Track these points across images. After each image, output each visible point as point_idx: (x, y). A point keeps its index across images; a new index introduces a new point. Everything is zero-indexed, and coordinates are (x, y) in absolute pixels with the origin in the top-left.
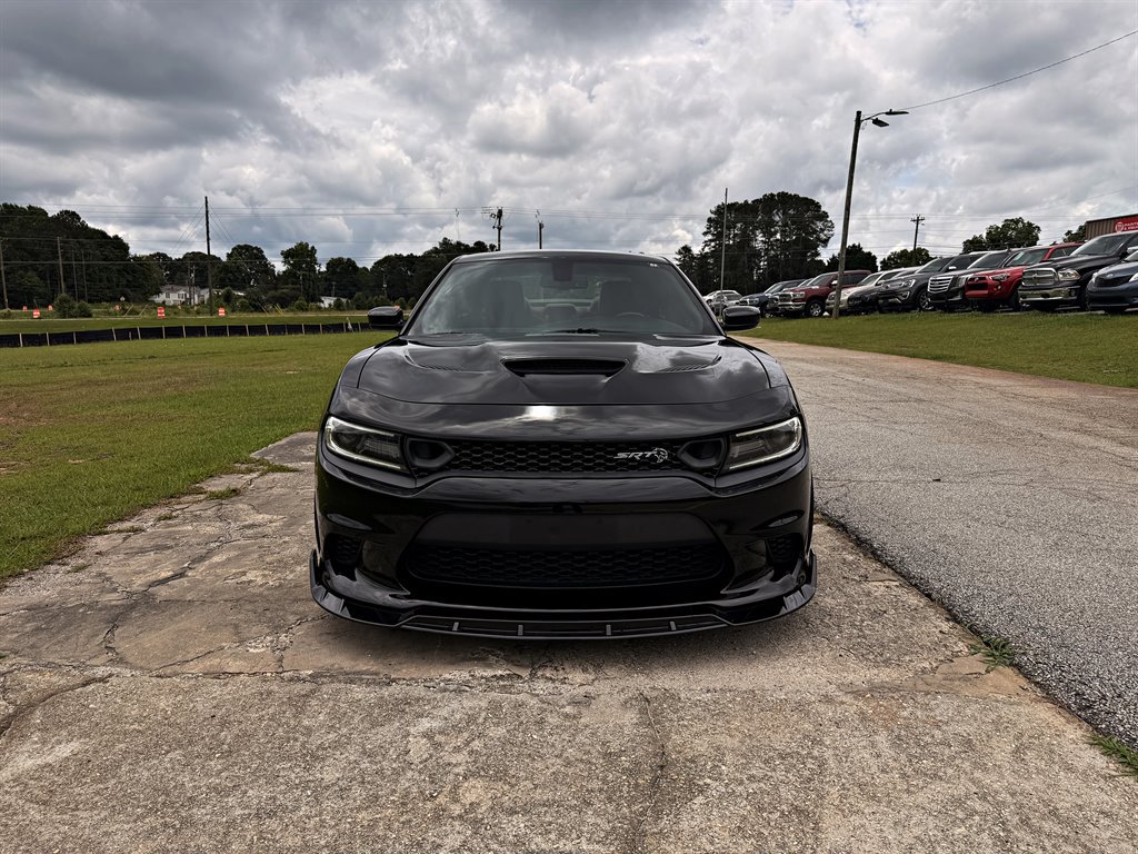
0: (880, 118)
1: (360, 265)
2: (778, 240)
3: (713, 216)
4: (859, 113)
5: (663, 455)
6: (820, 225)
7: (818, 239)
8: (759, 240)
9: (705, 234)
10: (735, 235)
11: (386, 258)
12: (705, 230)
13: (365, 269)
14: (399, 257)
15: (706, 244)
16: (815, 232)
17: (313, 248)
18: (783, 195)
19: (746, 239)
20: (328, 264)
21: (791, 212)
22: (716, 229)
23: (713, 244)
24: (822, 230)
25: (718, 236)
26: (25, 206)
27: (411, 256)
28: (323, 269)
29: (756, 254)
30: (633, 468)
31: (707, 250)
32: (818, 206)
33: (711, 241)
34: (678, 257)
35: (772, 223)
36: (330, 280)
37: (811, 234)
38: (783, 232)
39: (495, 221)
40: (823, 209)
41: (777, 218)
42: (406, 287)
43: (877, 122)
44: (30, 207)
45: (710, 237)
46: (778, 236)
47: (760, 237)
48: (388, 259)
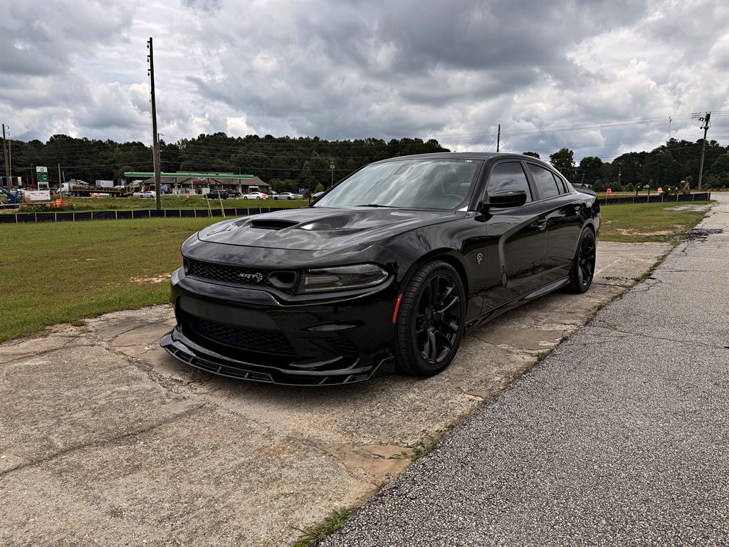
1: (604, 161)
5: (260, 277)
11: (624, 155)
13: (608, 164)
14: (634, 155)
17: (571, 151)
20: (581, 162)
26: (413, 139)
27: (643, 154)
28: (577, 165)
30: (247, 283)
36: (581, 172)
39: (703, 124)
42: (636, 175)
44: (416, 139)
48: (625, 156)
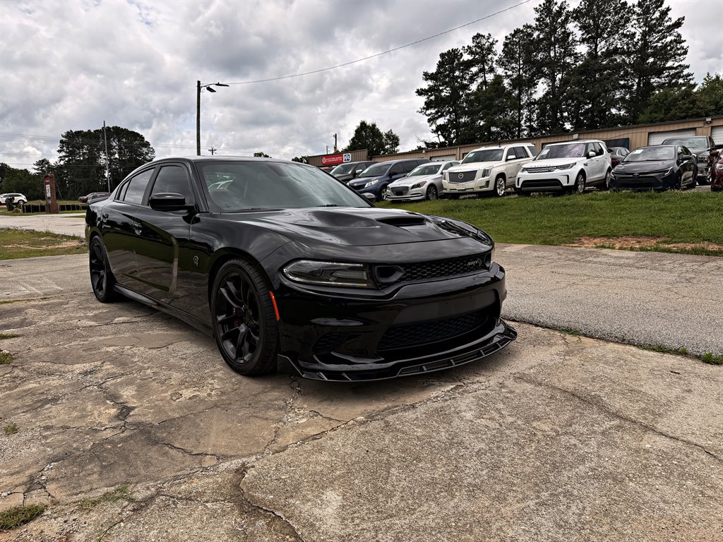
0: (212, 87)
2: (116, 158)
3: (64, 139)
4: (199, 82)
6: (145, 150)
7: (145, 159)
8: (103, 159)
9: (59, 151)
10: (84, 154)
12: (59, 149)
15: (61, 159)
16: (142, 154)
18: (117, 129)
19: (93, 158)
21: (124, 140)
22: (68, 148)
23: (67, 159)
24: (147, 154)
25: (71, 154)
29: (102, 168)
31: (62, 163)
32: (142, 138)
33: (65, 156)
34: (36, 167)
35: (110, 147)
37: (140, 155)
38: (120, 153)
40: (146, 140)
41: (114, 144)
43: (209, 89)
45: (64, 154)
46: (117, 156)
47: (103, 156)
